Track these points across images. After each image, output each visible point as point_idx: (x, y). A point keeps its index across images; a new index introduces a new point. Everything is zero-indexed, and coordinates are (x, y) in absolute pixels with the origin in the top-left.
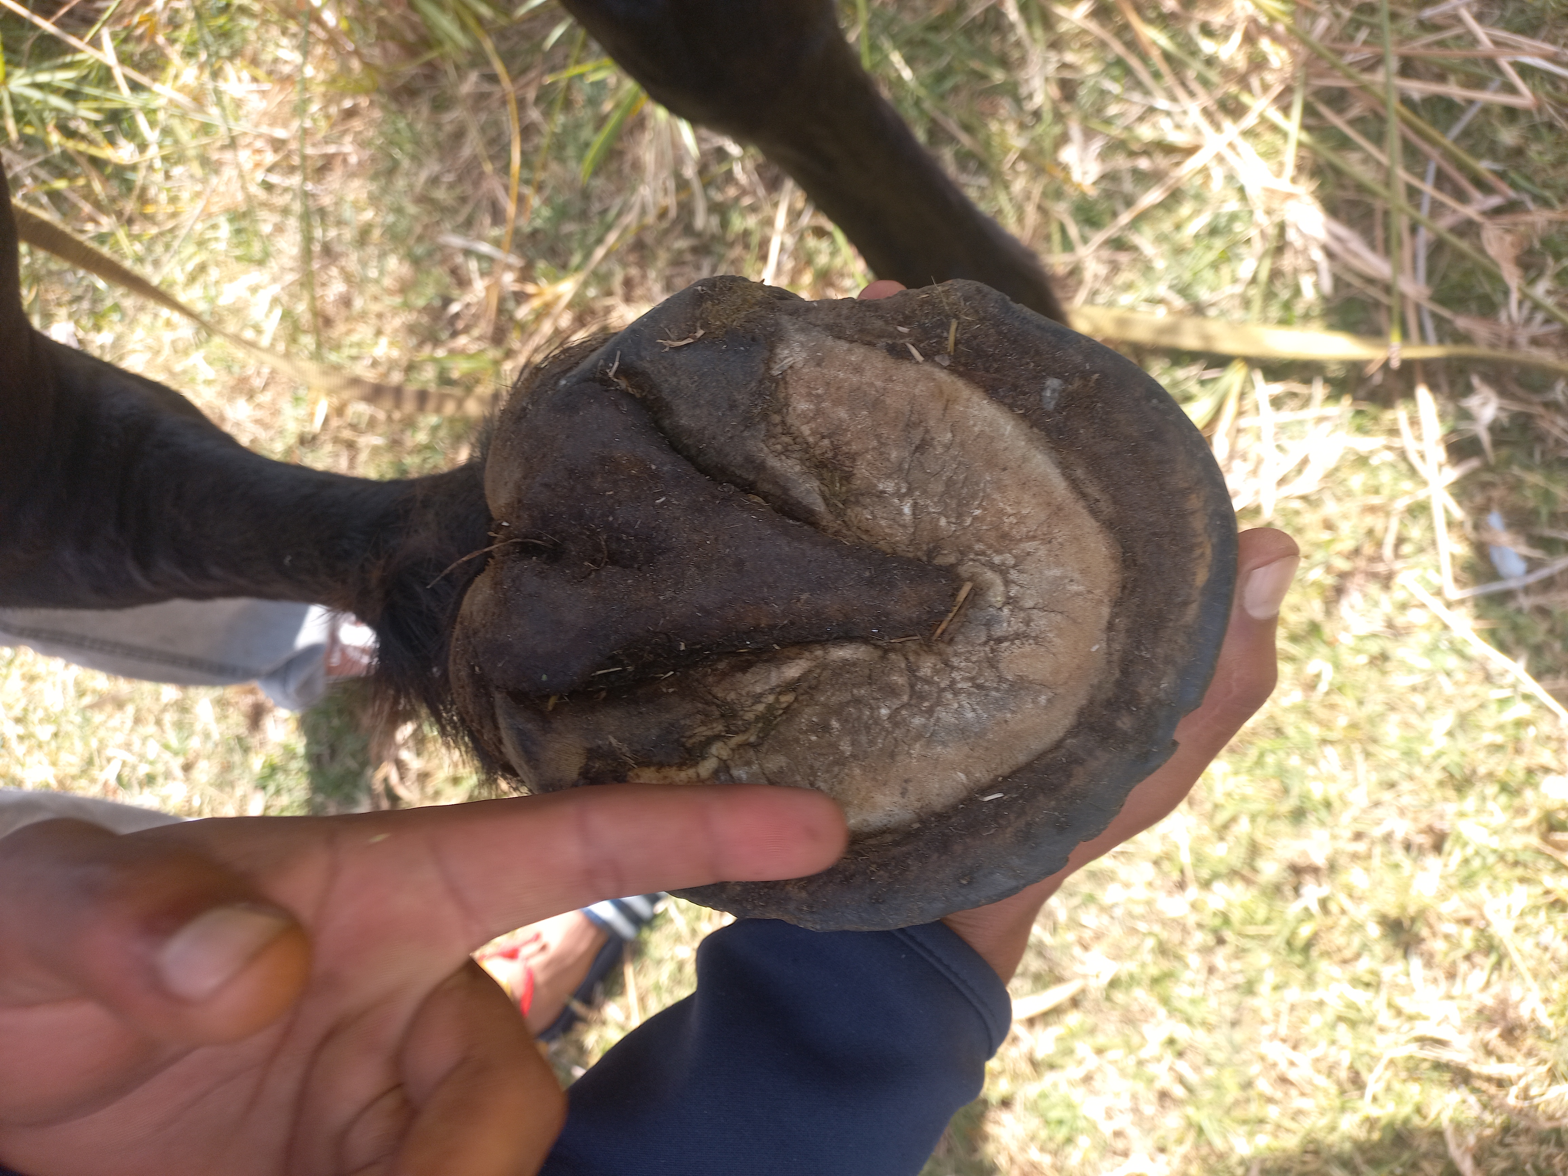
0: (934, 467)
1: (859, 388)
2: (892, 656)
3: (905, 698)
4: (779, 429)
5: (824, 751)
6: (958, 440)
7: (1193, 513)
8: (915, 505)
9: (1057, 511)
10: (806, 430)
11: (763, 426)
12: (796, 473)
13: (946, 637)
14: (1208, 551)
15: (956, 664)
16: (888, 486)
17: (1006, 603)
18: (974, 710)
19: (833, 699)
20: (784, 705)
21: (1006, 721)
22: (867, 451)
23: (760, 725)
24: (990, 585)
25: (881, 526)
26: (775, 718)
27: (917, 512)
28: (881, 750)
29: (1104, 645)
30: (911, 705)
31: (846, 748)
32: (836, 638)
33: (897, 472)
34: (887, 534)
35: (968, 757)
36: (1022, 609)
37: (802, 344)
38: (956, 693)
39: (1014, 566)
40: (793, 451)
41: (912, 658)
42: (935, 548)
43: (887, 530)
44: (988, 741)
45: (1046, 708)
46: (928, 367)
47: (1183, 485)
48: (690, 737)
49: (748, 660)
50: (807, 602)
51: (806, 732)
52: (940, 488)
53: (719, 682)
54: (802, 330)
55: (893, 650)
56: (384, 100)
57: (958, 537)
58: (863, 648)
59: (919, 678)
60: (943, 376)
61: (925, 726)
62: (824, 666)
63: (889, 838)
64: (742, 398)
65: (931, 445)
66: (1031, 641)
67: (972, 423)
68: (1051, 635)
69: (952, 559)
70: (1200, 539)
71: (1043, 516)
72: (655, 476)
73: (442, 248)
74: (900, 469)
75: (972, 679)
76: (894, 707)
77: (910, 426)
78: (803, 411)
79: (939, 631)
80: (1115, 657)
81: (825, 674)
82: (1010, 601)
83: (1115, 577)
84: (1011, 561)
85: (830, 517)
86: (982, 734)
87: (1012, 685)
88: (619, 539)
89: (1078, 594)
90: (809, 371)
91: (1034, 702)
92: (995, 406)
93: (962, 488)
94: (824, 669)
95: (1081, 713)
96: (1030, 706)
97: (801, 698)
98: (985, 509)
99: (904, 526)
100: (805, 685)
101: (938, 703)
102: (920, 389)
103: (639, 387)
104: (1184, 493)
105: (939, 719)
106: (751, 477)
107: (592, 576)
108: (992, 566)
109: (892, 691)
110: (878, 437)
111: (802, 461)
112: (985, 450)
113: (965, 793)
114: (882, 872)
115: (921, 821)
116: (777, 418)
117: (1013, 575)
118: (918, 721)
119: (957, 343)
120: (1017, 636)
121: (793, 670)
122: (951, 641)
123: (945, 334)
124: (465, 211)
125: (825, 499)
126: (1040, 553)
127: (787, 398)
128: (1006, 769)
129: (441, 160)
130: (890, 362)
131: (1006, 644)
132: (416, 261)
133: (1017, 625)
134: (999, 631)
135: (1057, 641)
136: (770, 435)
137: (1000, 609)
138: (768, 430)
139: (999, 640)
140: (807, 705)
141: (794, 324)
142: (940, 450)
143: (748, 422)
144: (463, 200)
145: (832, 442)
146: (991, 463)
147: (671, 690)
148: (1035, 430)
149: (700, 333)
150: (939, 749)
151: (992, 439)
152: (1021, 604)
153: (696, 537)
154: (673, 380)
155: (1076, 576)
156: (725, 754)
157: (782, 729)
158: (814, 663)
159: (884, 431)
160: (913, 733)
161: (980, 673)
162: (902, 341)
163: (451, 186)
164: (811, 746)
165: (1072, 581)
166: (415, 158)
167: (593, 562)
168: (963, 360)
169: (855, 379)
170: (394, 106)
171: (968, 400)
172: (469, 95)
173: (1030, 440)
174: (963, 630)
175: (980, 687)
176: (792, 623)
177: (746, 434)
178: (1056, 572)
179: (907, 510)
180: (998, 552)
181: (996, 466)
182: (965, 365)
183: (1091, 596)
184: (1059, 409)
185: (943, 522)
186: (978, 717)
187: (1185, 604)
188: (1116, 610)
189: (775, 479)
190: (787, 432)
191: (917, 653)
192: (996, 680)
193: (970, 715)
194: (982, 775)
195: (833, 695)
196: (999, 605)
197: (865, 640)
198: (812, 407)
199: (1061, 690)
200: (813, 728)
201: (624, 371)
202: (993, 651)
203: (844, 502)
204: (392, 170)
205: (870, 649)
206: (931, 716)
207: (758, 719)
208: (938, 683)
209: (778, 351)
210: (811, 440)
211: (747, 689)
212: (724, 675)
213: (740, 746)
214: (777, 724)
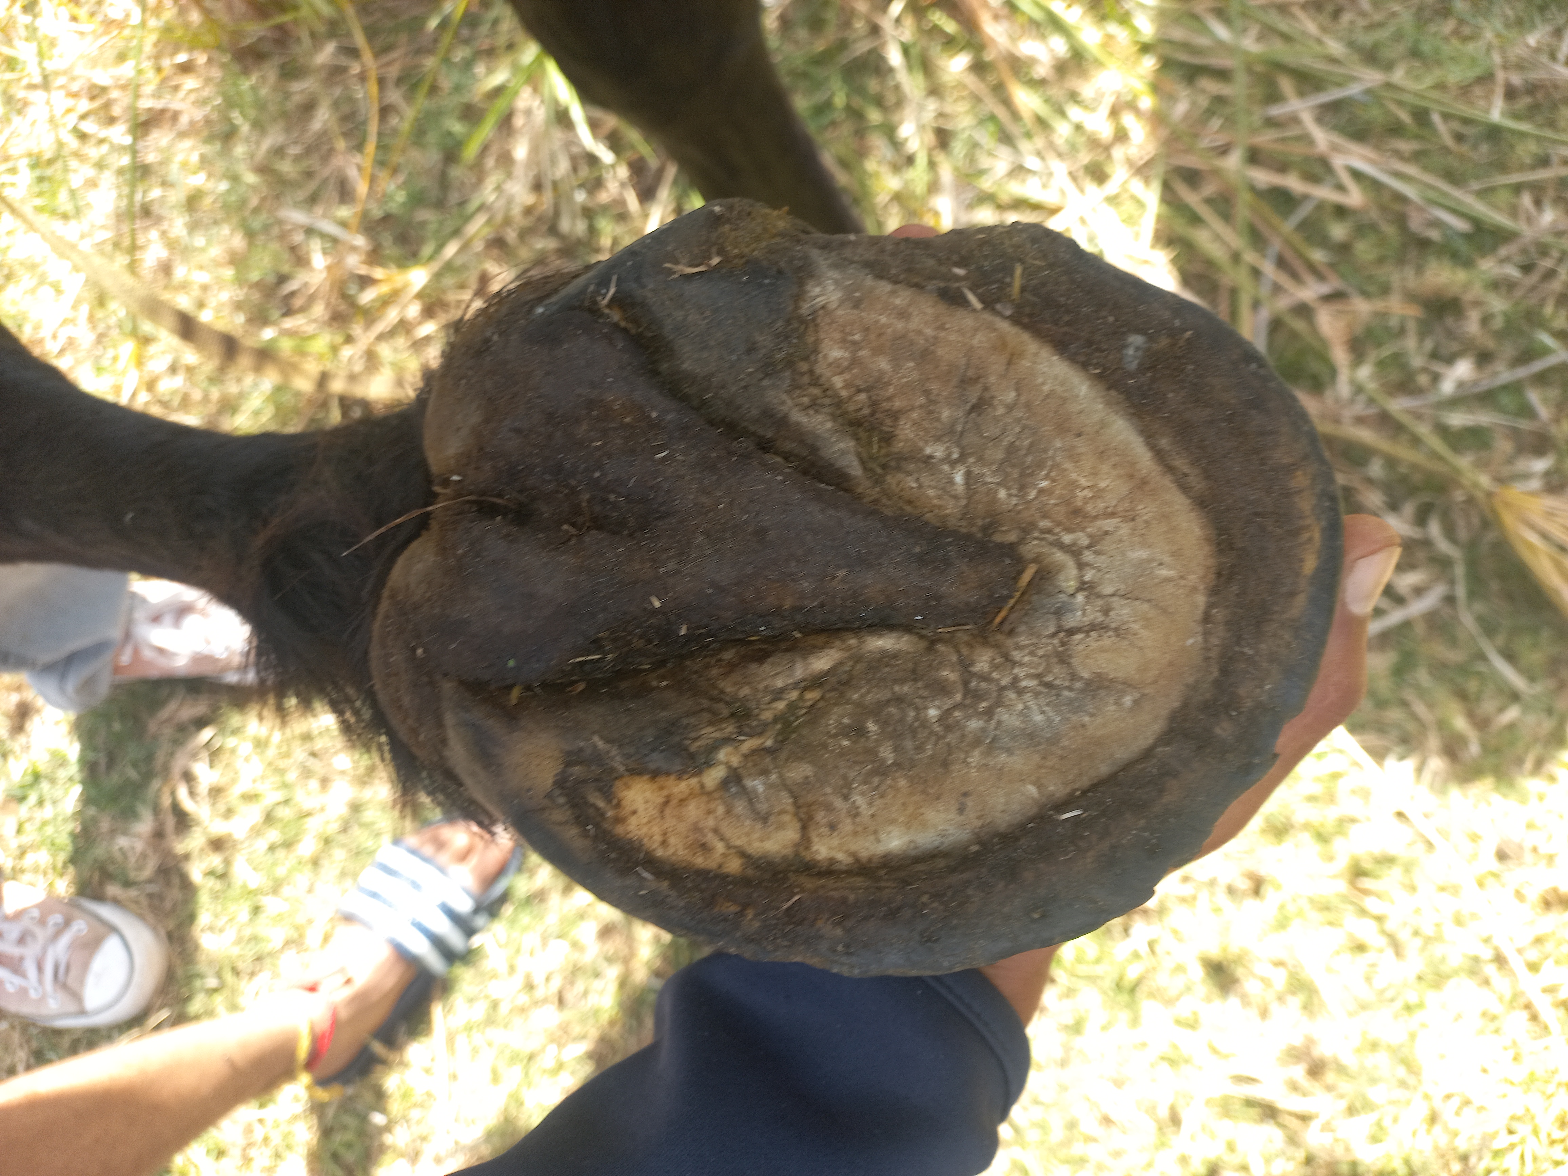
0: (991, 431)
1: (904, 336)
2: (941, 647)
3: (958, 697)
4: (806, 379)
5: (859, 758)
6: (1023, 399)
7: (1299, 492)
8: (968, 474)
9: (1142, 484)
10: (838, 382)
11: (787, 374)
12: (828, 430)
13: (1006, 627)
14: (1317, 535)
15: (1017, 658)
16: (937, 450)
17: (1079, 590)
18: (1043, 712)
19: (869, 696)
20: (809, 703)
21: (1083, 726)
22: (912, 409)
23: (779, 726)
24: (1061, 568)
25: (927, 496)
26: (797, 718)
27: (972, 481)
28: (932, 757)
29: (1200, 638)
30: (965, 706)
31: (887, 754)
32: (870, 626)
33: (948, 433)
34: (935, 506)
35: (1040, 767)
36: (1099, 596)
37: (837, 283)
38: (1020, 692)
39: (1089, 547)
40: (823, 406)
41: (965, 651)
42: (991, 524)
43: (935, 501)
44: (1064, 748)
45: (1131, 710)
46: (987, 316)
47: (1286, 460)
48: (695, 739)
49: (761, 650)
50: (843, 581)
51: (835, 736)
52: (1000, 455)
53: (726, 675)
54: (835, 266)
55: (940, 640)
56: (226, 58)
57: (1019, 512)
58: (906, 638)
59: (974, 675)
60: (1004, 326)
61: (983, 730)
62: (857, 659)
63: (941, 863)
64: (764, 340)
65: (990, 405)
66: (1111, 633)
67: (1040, 381)
68: (1133, 626)
69: (1012, 537)
70: (1308, 522)
71: (1124, 490)
72: (655, 425)
73: (280, 222)
74: (951, 431)
75: (1038, 676)
76: (945, 707)
77: (965, 382)
78: (836, 360)
79: (998, 620)
80: (1213, 654)
81: (858, 667)
82: (1084, 586)
83: (1211, 562)
84: (1085, 541)
85: (868, 483)
86: (1054, 741)
87: (1089, 683)
88: (604, 501)
89: (1168, 580)
90: (843, 314)
91: (1117, 703)
92: (1066, 363)
93: (1026, 455)
94: (857, 662)
95: (1173, 717)
96: (1113, 708)
97: (828, 695)
98: (1054, 481)
99: (956, 497)
100: (833, 680)
101: (999, 703)
102: (980, 340)
103: (636, 321)
104: (1289, 470)
105: (999, 723)
106: (769, 434)
107: (572, 542)
108: (1061, 546)
109: (942, 689)
110: (927, 393)
111: (834, 417)
112: (1056, 412)
113: (1034, 811)
114: (935, 905)
115: (980, 842)
116: (804, 366)
117: (1088, 556)
118: (974, 724)
119: (1023, 289)
120: (1093, 627)
121: (822, 661)
122: (1011, 633)
123: (1008, 280)
124: (312, 186)
125: (862, 462)
126: (1121, 532)
127: (817, 342)
128: (1085, 782)
129: (288, 130)
130: (942, 308)
131: (1079, 637)
132: (250, 235)
133: (1093, 615)
134: (1072, 621)
135: (1144, 633)
136: (795, 386)
137: (1072, 595)
138: (793, 380)
139: (1071, 632)
140: (836, 704)
141: (826, 259)
142: (1001, 411)
143: (769, 369)
144: (309, 174)
145: (870, 397)
146: (1063, 427)
147: (664, 683)
148: (1113, 393)
149: (715, 261)
150: (1003, 757)
151: (1064, 400)
152: (1098, 589)
153: (705, 500)
154: (679, 315)
155: (1166, 559)
156: (735, 761)
157: (805, 732)
158: (847, 655)
159: (934, 386)
160: (970, 738)
161: (1048, 670)
162: (956, 285)
163: (297, 159)
164: (843, 753)
165: (1161, 564)
166: (259, 126)
167: (573, 525)
168: (1027, 310)
169: (900, 325)
170: (236, 68)
171: (1036, 354)
172: (323, 66)
173: (1108, 404)
174: (1026, 619)
175: (1048, 685)
176: (822, 605)
177: (765, 383)
178: (1142, 554)
179: (959, 478)
180: (1069, 530)
181: (1068, 430)
182: (1031, 315)
183: (1183, 582)
184: (1142, 369)
185: (1002, 494)
186: (1049, 720)
187: (1292, 594)
188: (1213, 599)
189: (800, 435)
190: (816, 381)
191: (969, 645)
192: (1069, 677)
193: (1038, 718)
194: (1056, 788)
195: (868, 692)
196: (1071, 591)
197: (908, 628)
198: (847, 355)
199: (1149, 690)
200: (844, 731)
201: (620, 301)
202: (1063, 644)
203: (884, 467)
204: (228, 136)
205: (915, 639)
206: (991, 718)
207: (776, 720)
208: (998, 680)
209: (808, 287)
210: (844, 393)
211: (765, 683)
212: (732, 667)
213: (754, 752)
214: (798, 726)
